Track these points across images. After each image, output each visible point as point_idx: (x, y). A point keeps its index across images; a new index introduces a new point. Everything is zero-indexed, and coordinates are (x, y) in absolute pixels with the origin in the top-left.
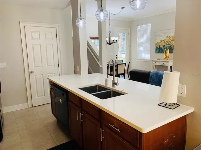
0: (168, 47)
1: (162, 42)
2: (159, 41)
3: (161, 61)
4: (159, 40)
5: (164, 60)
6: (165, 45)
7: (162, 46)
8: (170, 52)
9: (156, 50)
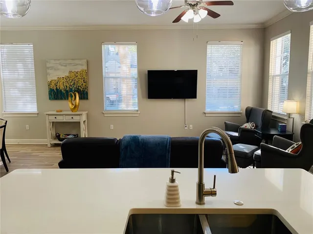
0: (73, 89)
1: (62, 80)
2: (56, 79)
3: (66, 115)
4: (54, 76)
5: (70, 113)
6: (68, 85)
7: (62, 87)
8: (80, 98)
9: (50, 94)
